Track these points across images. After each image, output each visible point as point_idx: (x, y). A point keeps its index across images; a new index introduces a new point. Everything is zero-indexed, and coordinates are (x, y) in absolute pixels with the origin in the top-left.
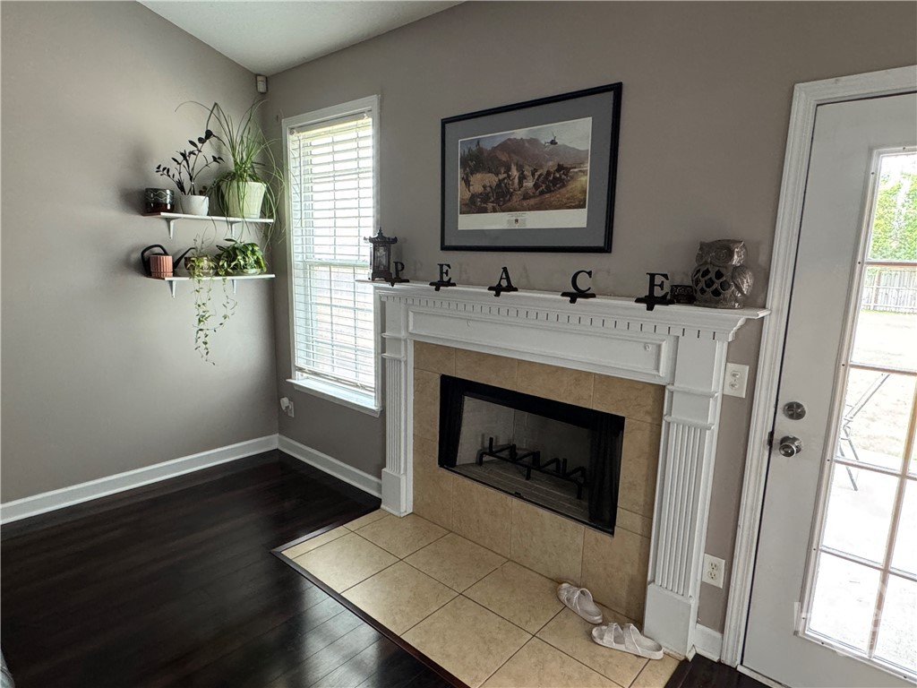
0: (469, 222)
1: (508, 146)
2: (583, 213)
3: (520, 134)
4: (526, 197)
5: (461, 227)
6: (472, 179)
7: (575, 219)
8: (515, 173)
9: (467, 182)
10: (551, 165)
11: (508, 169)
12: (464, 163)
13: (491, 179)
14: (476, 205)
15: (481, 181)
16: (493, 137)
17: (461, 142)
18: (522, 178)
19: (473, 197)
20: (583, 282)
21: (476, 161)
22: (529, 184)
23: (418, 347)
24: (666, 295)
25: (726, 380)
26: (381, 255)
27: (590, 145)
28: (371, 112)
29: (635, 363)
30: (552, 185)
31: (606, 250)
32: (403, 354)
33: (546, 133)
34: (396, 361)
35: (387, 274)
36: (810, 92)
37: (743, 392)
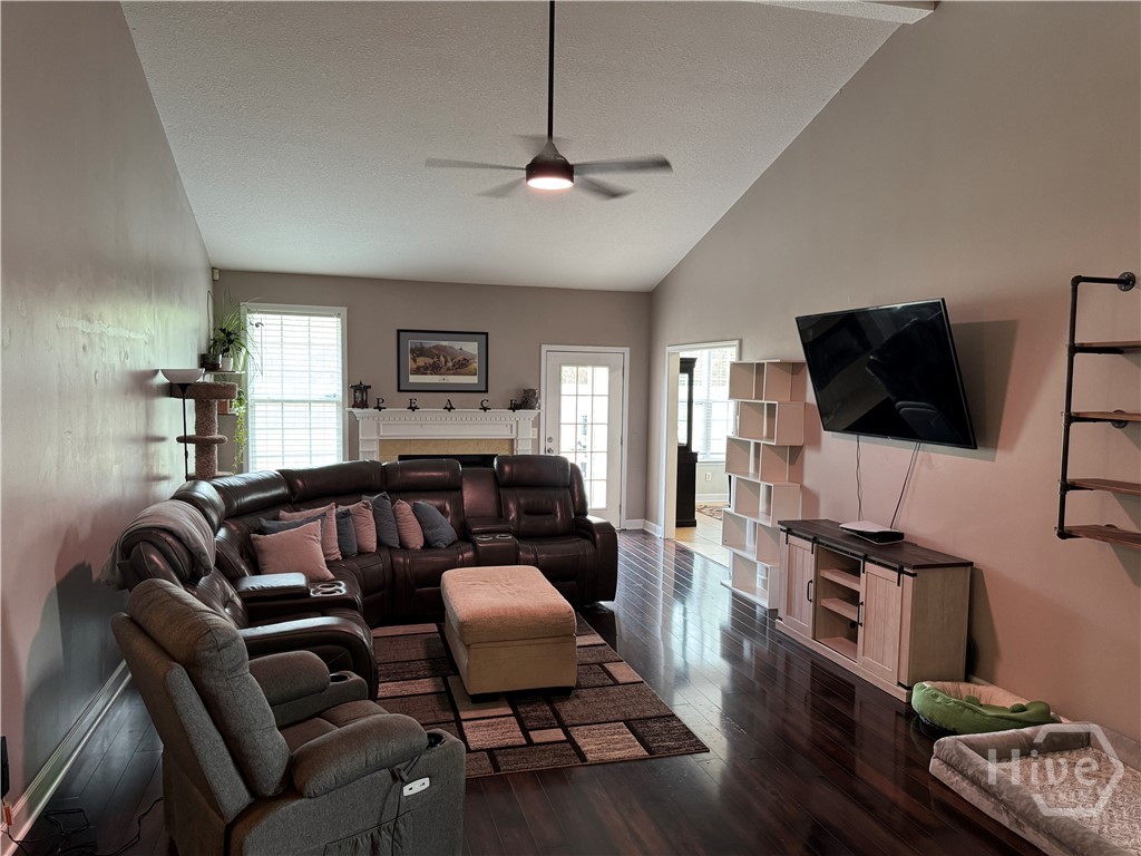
0: (413, 379)
1: (436, 347)
2: (476, 377)
3: (444, 343)
4: (448, 369)
5: (411, 381)
6: (418, 359)
7: (474, 380)
8: (442, 358)
9: (415, 361)
10: (460, 358)
11: (439, 357)
12: (412, 351)
13: (429, 361)
14: (418, 371)
15: (421, 361)
16: (430, 343)
17: (411, 342)
18: (446, 362)
19: (418, 368)
20: (485, 404)
21: (419, 352)
22: (450, 364)
23: (384, 443)
24: (514, 407)
25: (532, 433)
26: (359, 395)
27: (476, 353)
28: (339, 316)
29: (503, 433)
30: (461, 366)
31: (486, 391)
32: (376, 448)
33: (457, 345)
34: (369, 453)
35: (363, 405)
36: (545, 348)
37: (536, 437)
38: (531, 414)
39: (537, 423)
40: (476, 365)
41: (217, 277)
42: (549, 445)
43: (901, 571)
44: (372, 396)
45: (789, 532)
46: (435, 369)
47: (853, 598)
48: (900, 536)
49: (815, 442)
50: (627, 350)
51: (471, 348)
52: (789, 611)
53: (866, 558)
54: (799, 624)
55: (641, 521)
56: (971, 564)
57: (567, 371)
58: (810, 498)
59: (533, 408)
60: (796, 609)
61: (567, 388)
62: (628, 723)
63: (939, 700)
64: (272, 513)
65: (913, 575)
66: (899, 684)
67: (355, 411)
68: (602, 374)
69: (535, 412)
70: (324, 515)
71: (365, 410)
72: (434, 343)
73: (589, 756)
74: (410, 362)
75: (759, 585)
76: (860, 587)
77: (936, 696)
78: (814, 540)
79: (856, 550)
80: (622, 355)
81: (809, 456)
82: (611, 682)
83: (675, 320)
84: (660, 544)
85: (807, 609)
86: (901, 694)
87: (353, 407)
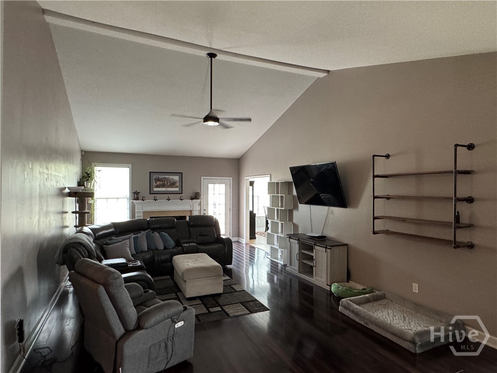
0: (155, 189)
1: (164, 178)
3: (167, 177)
4: (168, 186)
7: (177, 189)
8: (166, 182)
9: (156, 183)
10: (172, 182)
12: (155, 180)
13: (161, 183)
14: (157, 187)
15: (158, 183)
16: (161, 177)
17: (154, 176)
18: (167, 183)
19: (157, 185)
20: (181, 198)
21: (158, 180)
22: (169, 184)
23: (144, 213)
24: (192, 199)
25: (198, 208)
26: (136, 195)
27: (178, 180)
28: (128, 167)
29: (188, 208)
30: (173, 184)
31: (182, 193)
32: (141, 214)
33: (171, 177)
34: (139, 216)
35: (137, 199)
36: (202, 178)
37: (200, 209)
38: (198, 201)
39: (200, 204)
40: (178, 184)
41: (83, 154)
42: (204, 212)
43: (326, 248)
44: (140, 196)
45: (290, 238)
46: (163, 186)
47: (311, 258)
48: (325, 237)
49: (296, 207)
50: (231, 178)
51: (176, 178)
52: (291, 265)
53: (315, 245)
54: (294, 269)
55: (237, 238)
56: (347, 245)
57: (211, 186)
58: (296, 227)
59: (199, 199)
60: (293, 264)
61: (210, 192)
62: (242, 303)
63: (340, 288)
64: (109, 238)
65: (330, 249)
66: (327, 285)
67: (134, 201)
68: (223, 186)
69: (199, 201)
70: (129, 238)
71: (138, 201)
72: (164, 176)
73: (230, 315)
74: (154, 183)
75: (279, 257)
76: (314, 254)
77: (339, 287)
78: (298, 240)
79: (312, 243)
80: (230, 180)
81: (295, 213)
82: (234, 291)
83: (247, 168)
84: (244, 245)
85: (297, 263)
86: (328, 288)
87: (134, 200)
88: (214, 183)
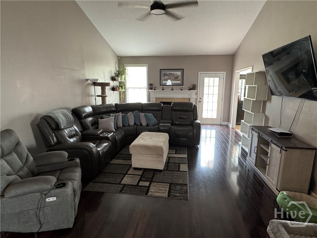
1: (170, 73)
3: (172, 72)
4: (173, 79)
5: (163, 82)
7: (179, 82)
8: (171, 76)
10: (176, 76)
11: (170, 76)
12: (164, 75)
13: (168, 77)
15: (166, 77)
16: (168, 72)
17: (163, 72)
18: (172, 77)
19: (165, 79)
20: (182, 89)
23: (156, 98)
24: (190, 89)
25: (195, 97)
26: (151, 87)
27: (180, 75)
28: (146, 66)
29: (186, 96)
30: (176, 78)
31: (183, 85)
32: (154, 100)
33: (175, 73)
35: (151, 89)
36: (199, 73)
37: (196, 98)
38: (194, 91)
39: (197, 94)
40: (180, 78)
41: (119, 58)
42: (200, 100)
43: (282, 148)
44: (154, 86)
45: (253, 129)
47: (266, 154)
49: (269, 99)
50: (225, 73)
51: (179, 73)
52: (250, 156)
53: (272, 142)
54: (252, 161)
55: (227, 122)
56: (315, 149)
58: (267, 119)
59: (195, 89)
60: (252, 156)
61: (206, 84)
62: (171, 184)
65: (286, 151)
66: (276, 189)
68: (217, 80)
69: (196, 91)
71: (151, 90)
73: (149, 193)
74: (163, 77)
76: (269, 151)
78: (258, 133)
79: (268, 139)
80: (223, 74)
81: (268, 104)
82: (177, 170)
84: (231, 129)
85: (255, 156)
86: (277, 193)
87: (149, 89)
88: (210, 77)
